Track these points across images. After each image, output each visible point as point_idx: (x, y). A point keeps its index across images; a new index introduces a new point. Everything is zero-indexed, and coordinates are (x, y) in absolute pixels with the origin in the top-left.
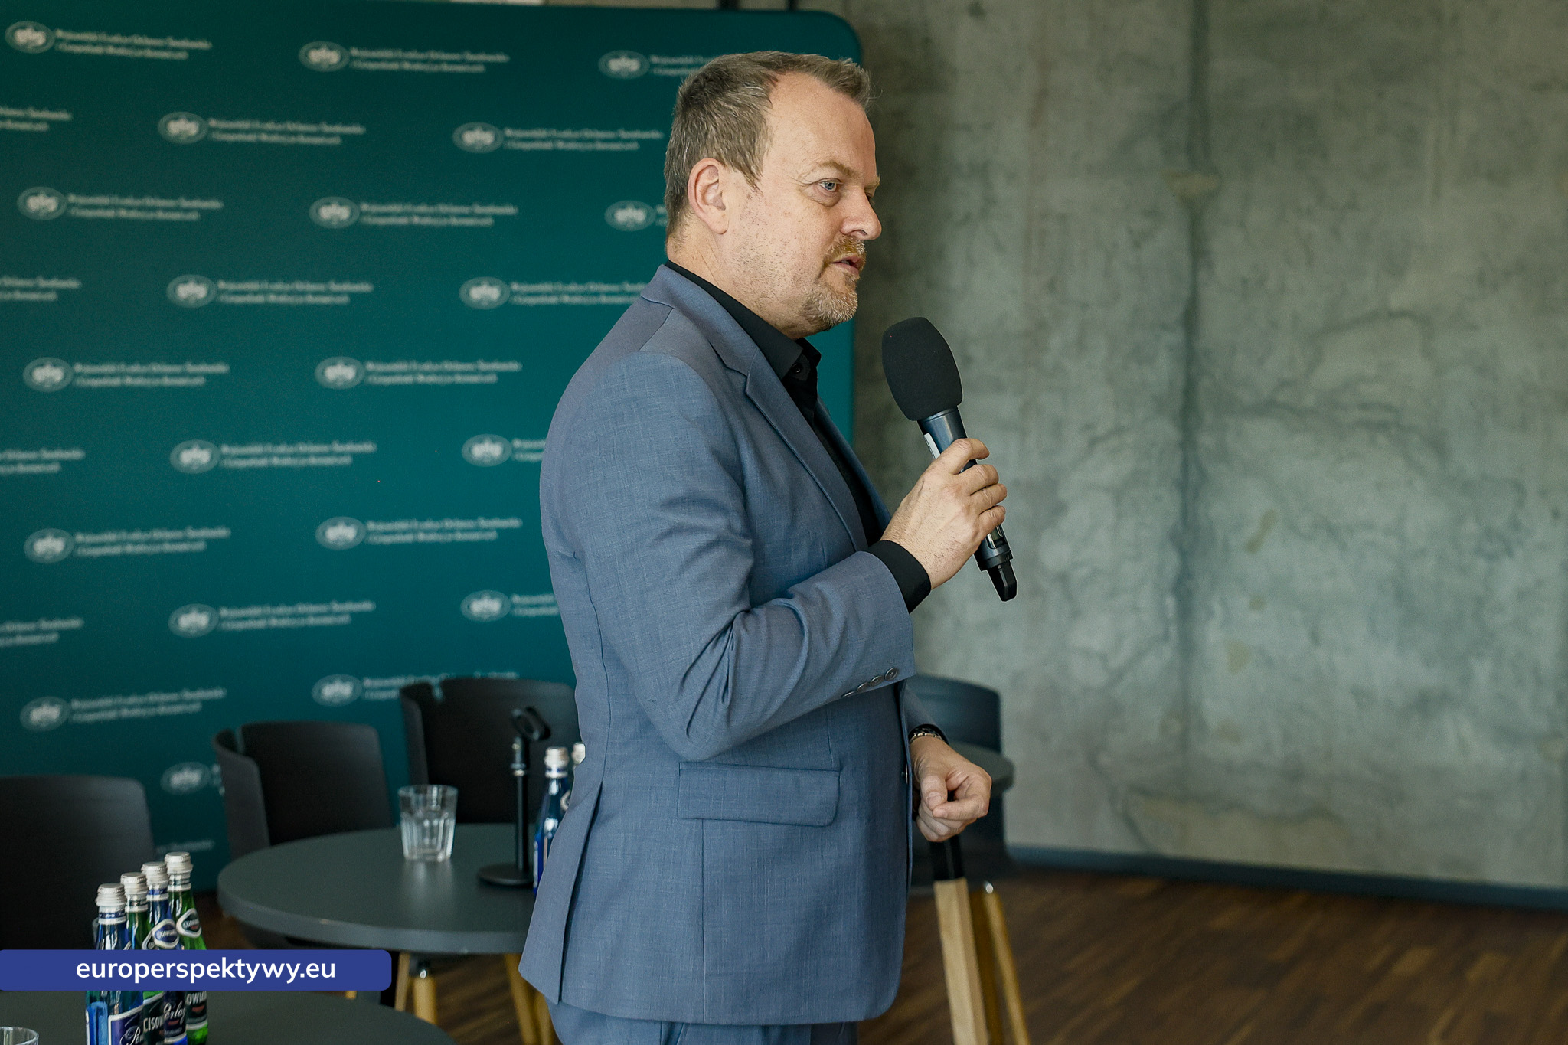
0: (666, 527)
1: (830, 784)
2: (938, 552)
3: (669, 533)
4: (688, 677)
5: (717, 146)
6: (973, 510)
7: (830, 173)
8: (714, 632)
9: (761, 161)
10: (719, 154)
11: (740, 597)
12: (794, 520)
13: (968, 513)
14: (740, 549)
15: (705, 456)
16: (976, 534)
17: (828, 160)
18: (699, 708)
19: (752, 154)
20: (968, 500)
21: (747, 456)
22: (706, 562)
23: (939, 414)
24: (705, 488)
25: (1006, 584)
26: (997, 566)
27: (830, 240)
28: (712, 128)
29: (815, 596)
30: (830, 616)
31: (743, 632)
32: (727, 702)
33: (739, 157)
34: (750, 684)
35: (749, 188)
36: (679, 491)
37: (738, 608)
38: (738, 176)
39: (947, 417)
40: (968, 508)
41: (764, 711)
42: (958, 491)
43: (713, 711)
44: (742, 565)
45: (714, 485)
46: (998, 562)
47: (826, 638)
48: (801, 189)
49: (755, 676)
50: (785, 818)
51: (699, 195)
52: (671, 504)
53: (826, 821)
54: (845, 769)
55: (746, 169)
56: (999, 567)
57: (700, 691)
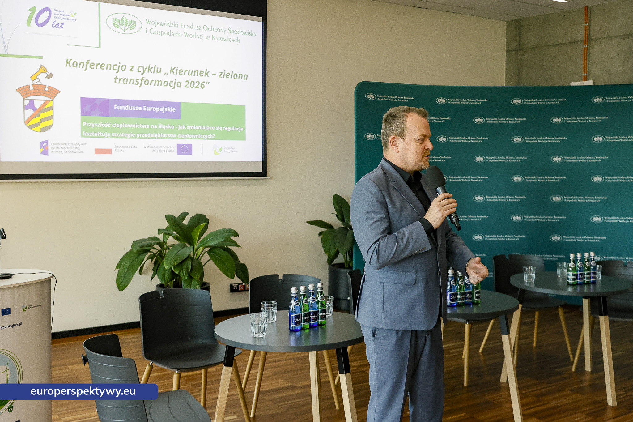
0: (366, 218)
1: (414, 275)
2: (434, 220)
3: (367, 219)
4: (369, 251)
5: (395, 132)
6: (442, 210)
7: (422, 137)
8: (375, 240)
9: (406, 136)
10: (396, 134)
11: (383, 232)
12: (401, 215)
13: (440, 211)
14: (384, 222)
16: (443, 216)
17: (421, 134)
18: (372, 258)
19: (404, 135)
20: (441, 208)
21: (388, 200)
22: (374, 226)
23: (439, 187)
24: (375, 209)
25: (457, 227)
26: (455, 222)
27: (423, 152)
28: (393, 128)
29: (402, 232)
30: (405, 236)
31: (381, 241)
32: (377, 257)
33: (400, 135)
35: (404, 142)
36: (369, 209)
37: (382, 235)
38: (401, 139)
39: (441, 188)
41: (387, 258)
42: (438, 206)
43: (374, 258)
44: (385, 225)
45: (379, 208)
47: (403, 242)
48: (416, 141)
49: (384, 250)
50: (401, 283)
51: (392, 144)
52: (368, 213)
53: (413, 284)
54: (418, 272)
55: (402, 138)
57: (371, 254)
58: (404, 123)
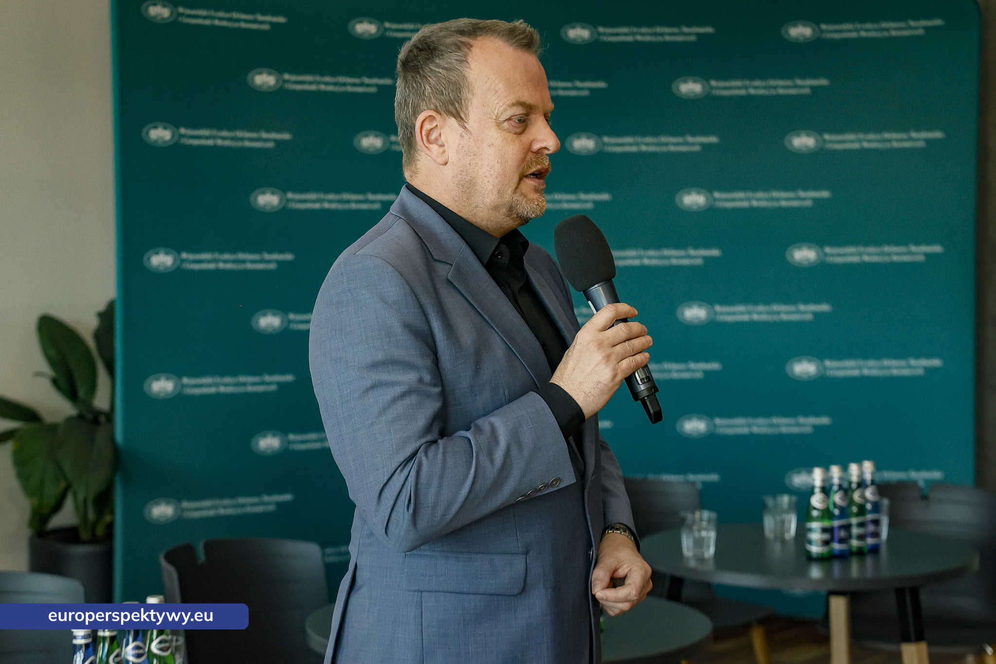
0: (369, 383)
1: (519, 564)
2: (587, 390)
3: (373, 387)
4: (386, 490)
5: (434, 101)
6: (613, 358)
8: (402, 459)
9: (467, 109)
10: (436, 107)
11: (428, 429)
12: (477, 371)
13: (608, 360)
14: (429, 396)
15: (398, 329)
16: (615, 376)
17: (516, 102)
18: (393, 516)
19: (460, 103)
20: (609, 351)
21: (436, 325)
22: (400, 407)
23: (596, 286)
24: (399, 353)
25: (652, 411)
26: (644, 398)
27: (523, 160)
28: (427, 87)
29: (487, 428)
30: (497, 442)
31: (424, 459)
32: (411, 510)
33: (450, 107)
34: (429, 496)
35: (461, 130)
36: (380, 356)
37: (423, 440)
38: (452, 121)
39: (602, 287)
40: (608, 358)
41: (444, 515)
42: (600, 345)
43: (403, 515)
44: (432, 407)
45: (408, 349)
46: (644, 394)
47: (492, 461)
48: (499, 125)
49: (433, 490)
50: (482, 590)
51: (424, 138)
52: (374, 366)
53: (516, 591)
54: (530, 553)
55: (457, 115)
56: (646, 398)
57: (392, 502)
58: (461, 68)
